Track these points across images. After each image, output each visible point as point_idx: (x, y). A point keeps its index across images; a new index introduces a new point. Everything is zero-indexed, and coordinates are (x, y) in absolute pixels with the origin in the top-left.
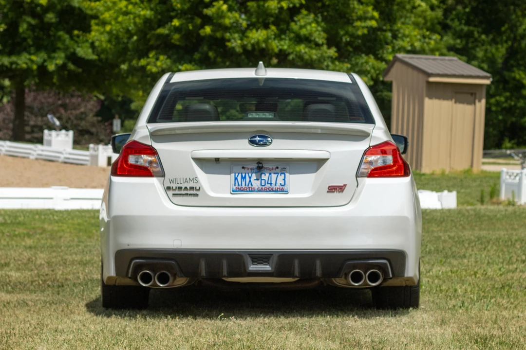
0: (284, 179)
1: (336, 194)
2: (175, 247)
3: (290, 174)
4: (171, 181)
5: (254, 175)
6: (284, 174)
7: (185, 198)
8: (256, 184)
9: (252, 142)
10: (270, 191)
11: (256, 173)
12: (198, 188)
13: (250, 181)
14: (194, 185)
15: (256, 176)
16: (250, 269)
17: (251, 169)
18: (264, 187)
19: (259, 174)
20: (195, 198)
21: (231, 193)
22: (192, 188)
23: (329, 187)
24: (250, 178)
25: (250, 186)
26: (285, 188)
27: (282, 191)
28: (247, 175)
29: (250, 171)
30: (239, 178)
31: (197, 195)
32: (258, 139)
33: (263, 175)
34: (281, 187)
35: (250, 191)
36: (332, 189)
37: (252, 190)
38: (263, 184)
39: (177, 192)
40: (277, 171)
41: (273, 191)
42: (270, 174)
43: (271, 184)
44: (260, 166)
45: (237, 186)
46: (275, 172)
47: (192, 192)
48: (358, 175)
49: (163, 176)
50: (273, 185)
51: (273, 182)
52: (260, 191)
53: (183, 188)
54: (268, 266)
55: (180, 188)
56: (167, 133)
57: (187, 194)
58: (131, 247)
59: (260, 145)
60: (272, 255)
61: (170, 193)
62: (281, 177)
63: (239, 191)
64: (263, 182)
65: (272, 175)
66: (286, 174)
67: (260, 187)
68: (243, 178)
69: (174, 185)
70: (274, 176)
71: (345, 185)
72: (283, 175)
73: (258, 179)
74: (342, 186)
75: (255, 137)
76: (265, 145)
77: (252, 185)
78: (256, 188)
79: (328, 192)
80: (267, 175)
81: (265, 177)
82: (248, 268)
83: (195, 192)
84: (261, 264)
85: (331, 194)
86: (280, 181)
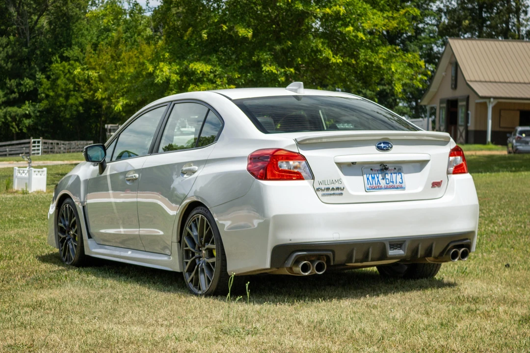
0: (401, 178)
1: (437, 189)
2: (335, 239)
3: (405, 174)
4: (320, 183)
5: (380, 175)
6: (400, 173)
7: (332, 197)
8: (383, 183)
9: (380, 148)
10: (393, 188)
11: (381, 174)
12: (342, 188)
13: (378, 180)
14: (339, 186)
15: (382, 176)
16: (390, 254)
17: (377, 171)
18: (388, 185)
19: (384, 174)
20: (340, 197)
21: (366, 191)
22: (338, 189)
23: (432, 183)
24: (378, 178)
25: (379, 185)
26: (403, 185)
27: (401, 187)
28: (375, 175)
29: (376, 172)
30: (370, 178)
31: (342, 194)
32: (382, 145)
33: (386, 175)
34: (400, 184)
35: (379, 189)
36: (434, 185)
37: (380, 188)
38: (388, 183)
39: (325, 192)
40: (396, 171)
41: (395, 188)
42: (391, 174)
43: (393, 182)
44: (384, 168)
45: (369, 185)
46: (394, 172)
47: (337, 192)
48: (448, 173)
49: (313, 178)
50: (395, 183)
51: (394, 181)
52: (386, 188)
53: (331, 188)
54: (401, 251)
55: (328, 189)
56: (314, 141)
57: (334, 194)
58: (293, 242)
59: (384, 150)
60: (404, 241)
61: (320, 193)
62: (399, 176)
63: (371, 189)
64: (387, 180)
65: (393, 174)
66: (402, 174)
67: (386, 185)
68: (373, 178)
69: (323, 187)
70: (394, 175)
71: (442, 181)
72: (400, 175)
73: (383, 179)
74: (440, 182)
75: (380, 144)
76: (387, 150)
77: (380, 184)
78: (383, 186)
79: (432, 187)
80: (390, 175)
81: (388, 176)
82: (388, 253)
83: (340, 192)
84: (396, 249)
85: (434, 189)
86: (399, 180)
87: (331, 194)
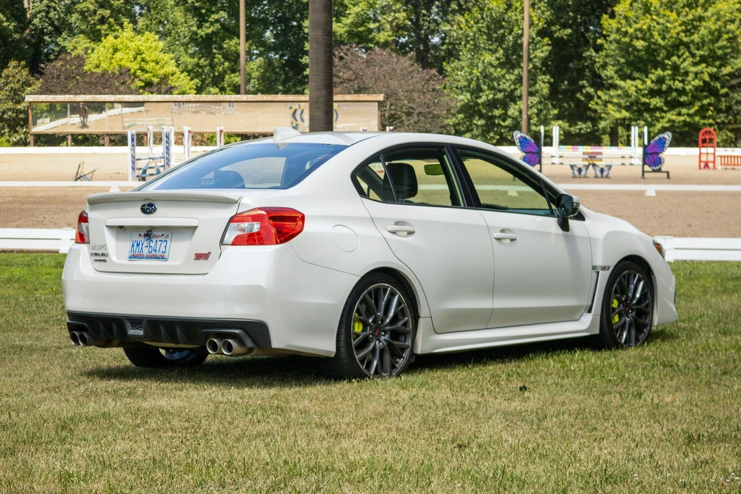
0: (166, 247)
1: (202, 262)
2: (82, 311)
4: (93, 248)
5: (145, 242)
7: (99, 264)
8: (146, 251)
9: (144, 210)
10: (154, 258)
11: (146, 240)
12: (106, 254)
13: (142, 248)
14: (104, 252)
16: (129, 333)
17: (144, 236)
18: (150, 254)
19: (148, 241)
20: (103, 263)
21: (128, 260)
22: (103, 254)
23: (196, 254)
24: (142, 245)
25: (142, 253)
26: (166, 255)
27: (162, 258)
28: (140, 241)
29: (142, 238)
30: (135, 245)
31: (105, 261)
32: (146, 207)
33: (151, 242)
34: (162, 254)
35: (141, 258)
36: (199, 257)
38: (150, 251)
39: (96, 258)
40: (162, 238)
41: (156, 258)
42: (156, 241)
44: (149, 233)
45: (133, 253)
46: (160, 239)
47: (102, 258)
48: (221, 244)
49: (89, 242)
50: (157, 252)
51: (158, 250)
52: (148, 257)
54: (142, 330)
55: (97, 254)
59: (148, 213)
61: (93, 259)
62: (164, 245)
63: (134, 258)
64: (151, 249)
65: (158, 242)
66: (168, 242)
67: (148, 254)
68: (138, 245)
69: (94, 252)
70: (159, 244)
71: (209, 253)
72: (165, 243)
73: (147, 246)
74: (207, 254)
75: (145, 205)
76: (150, 213)
78: (145, 255)
79: (195, 259)
80: (154, 242)
81: (152, 244)
82: (127, 332)
83: (104, 258)
84: (137, 329)
85: (198, 262)
86: (163, 249)
87: (100, 260)
